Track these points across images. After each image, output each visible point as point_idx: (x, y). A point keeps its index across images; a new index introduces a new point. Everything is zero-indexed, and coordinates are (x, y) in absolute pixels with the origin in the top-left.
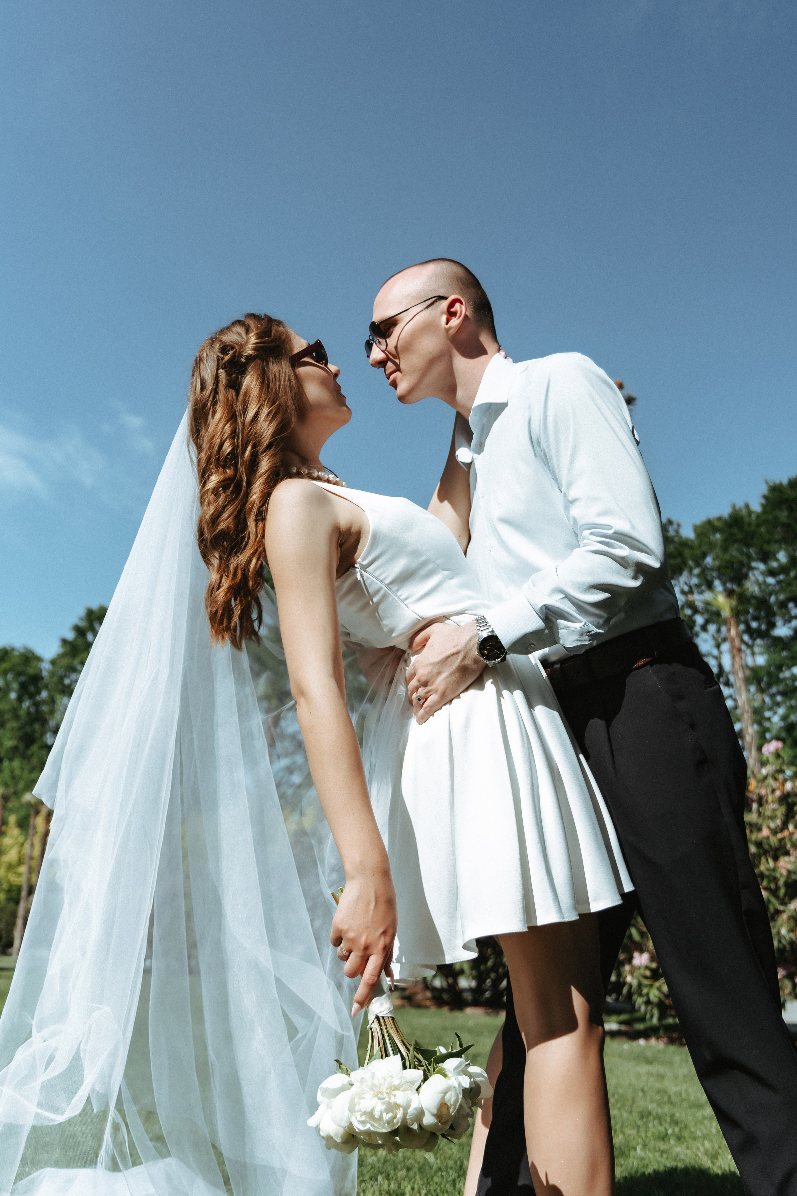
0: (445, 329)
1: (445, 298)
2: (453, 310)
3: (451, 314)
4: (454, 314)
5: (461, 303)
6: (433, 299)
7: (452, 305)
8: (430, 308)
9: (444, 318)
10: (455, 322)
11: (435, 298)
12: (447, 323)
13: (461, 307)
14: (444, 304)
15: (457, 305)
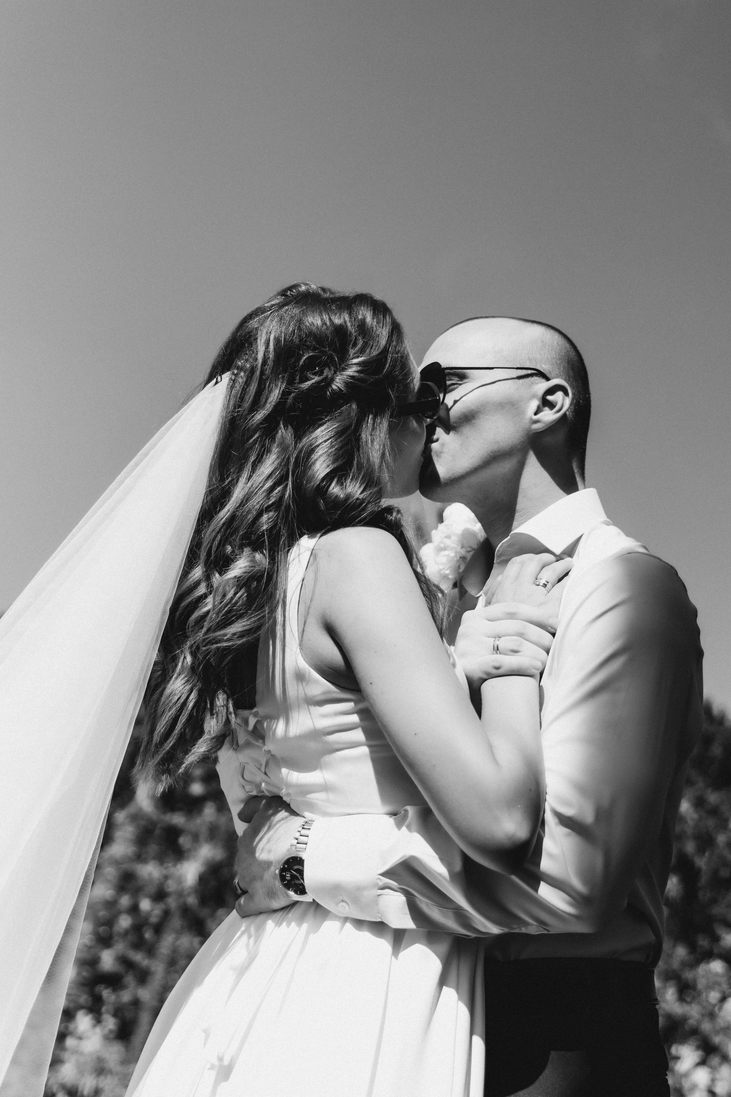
0: (531, 419)
1: (548, 379)
2: (549, 398)
3: (546, 403)
4: (551, 405)
5: (566, 393)
6: (529, 372)
7: (551, 391)
8: (521, 381)
9: (534, 404)
10: (548, 416)
11: (533, 371)
12: (536, 414)
13: (564, 399)
14: (543, 386)
15: (559, 395)
